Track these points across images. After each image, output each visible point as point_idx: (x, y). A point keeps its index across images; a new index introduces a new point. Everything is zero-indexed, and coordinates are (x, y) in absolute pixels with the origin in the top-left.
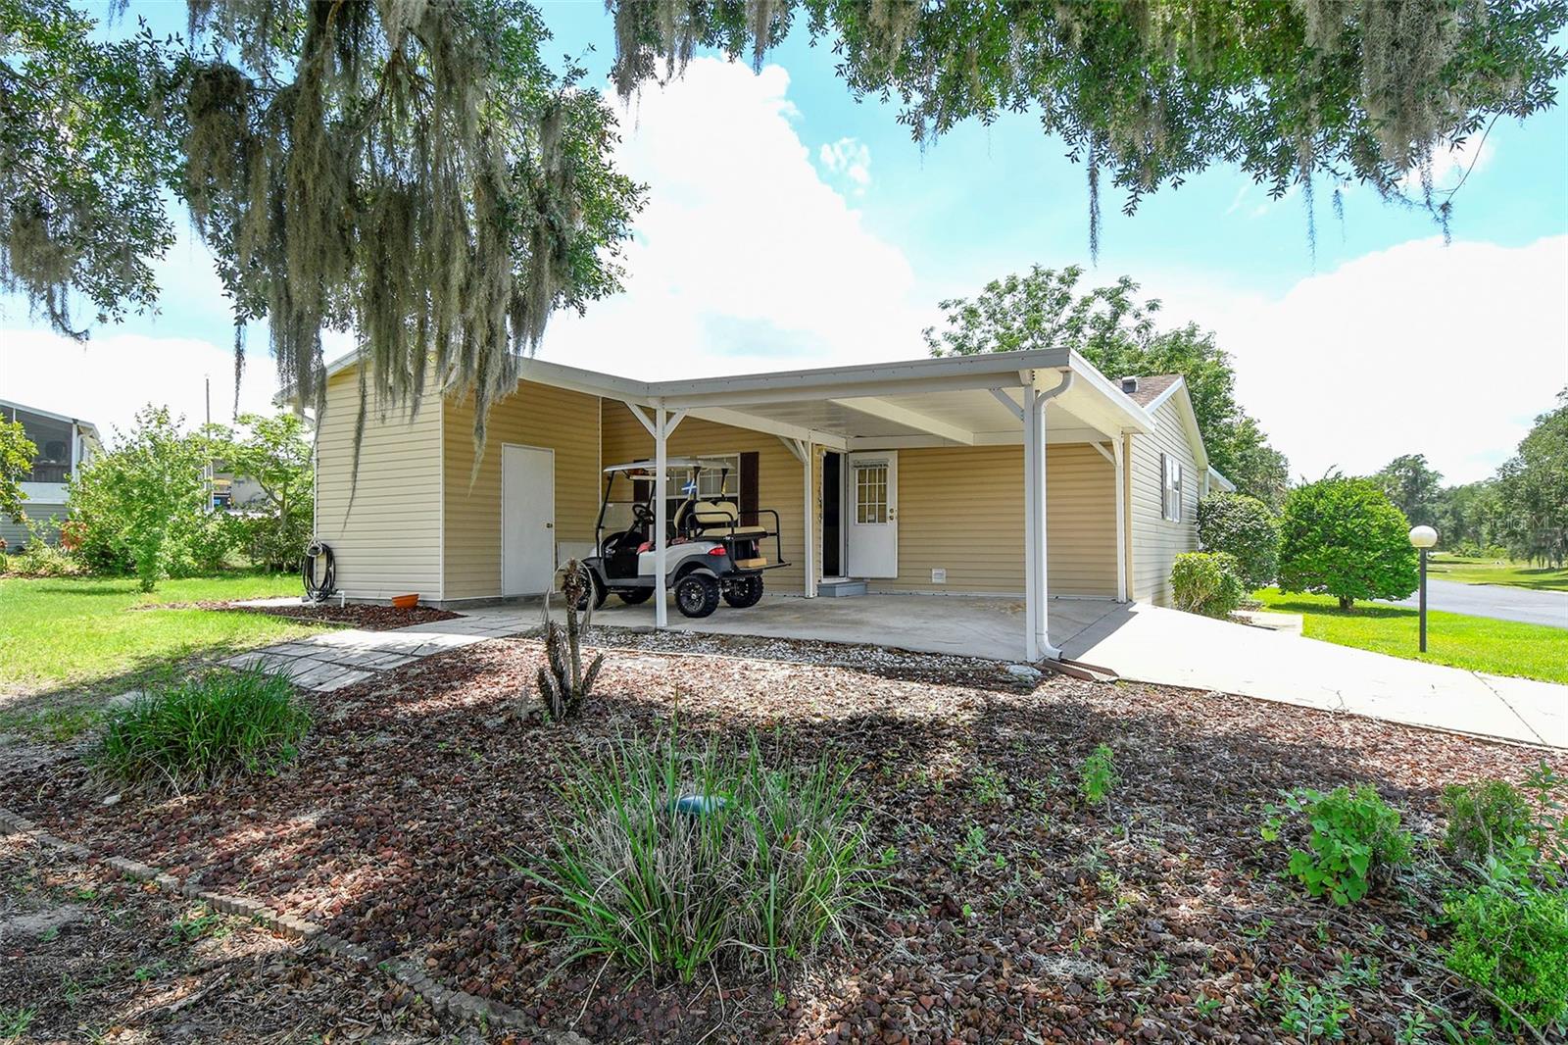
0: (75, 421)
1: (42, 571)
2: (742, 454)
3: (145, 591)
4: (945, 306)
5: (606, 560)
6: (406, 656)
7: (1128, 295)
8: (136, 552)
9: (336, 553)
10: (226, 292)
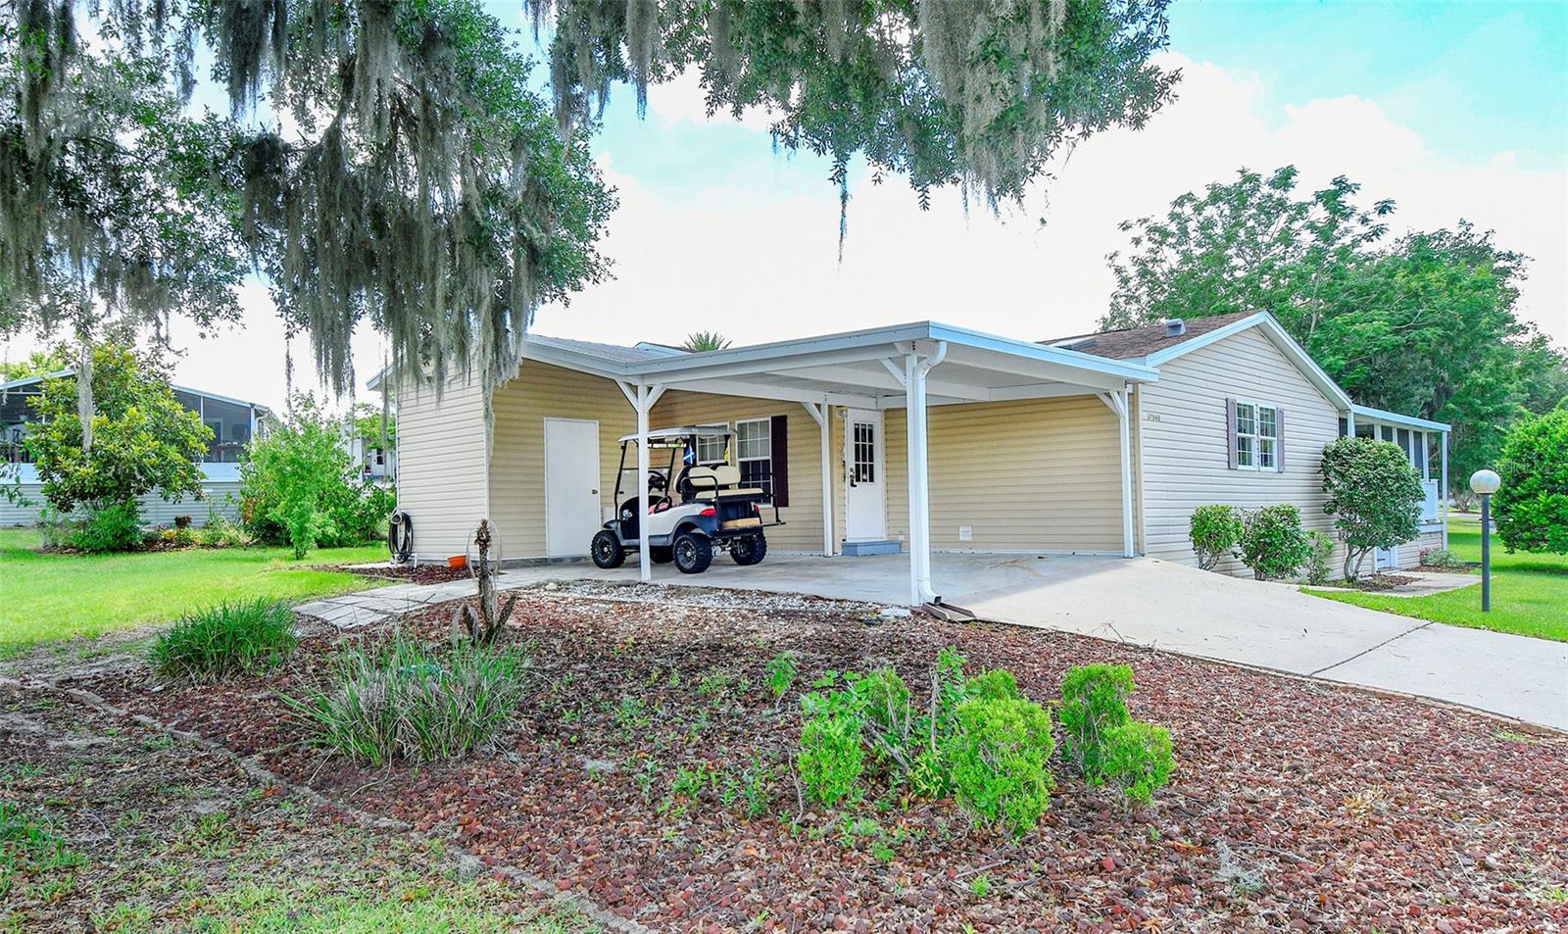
0: (253, 405)
1: (220, 543)
2: (773, 418)
3: (298, 558)
4: (1125, 226)
5: (622, 523)
6: (421, 603)
7: (1348, 199)
8: (292, 525)
9: (413, 520)
10: (279, 313)
